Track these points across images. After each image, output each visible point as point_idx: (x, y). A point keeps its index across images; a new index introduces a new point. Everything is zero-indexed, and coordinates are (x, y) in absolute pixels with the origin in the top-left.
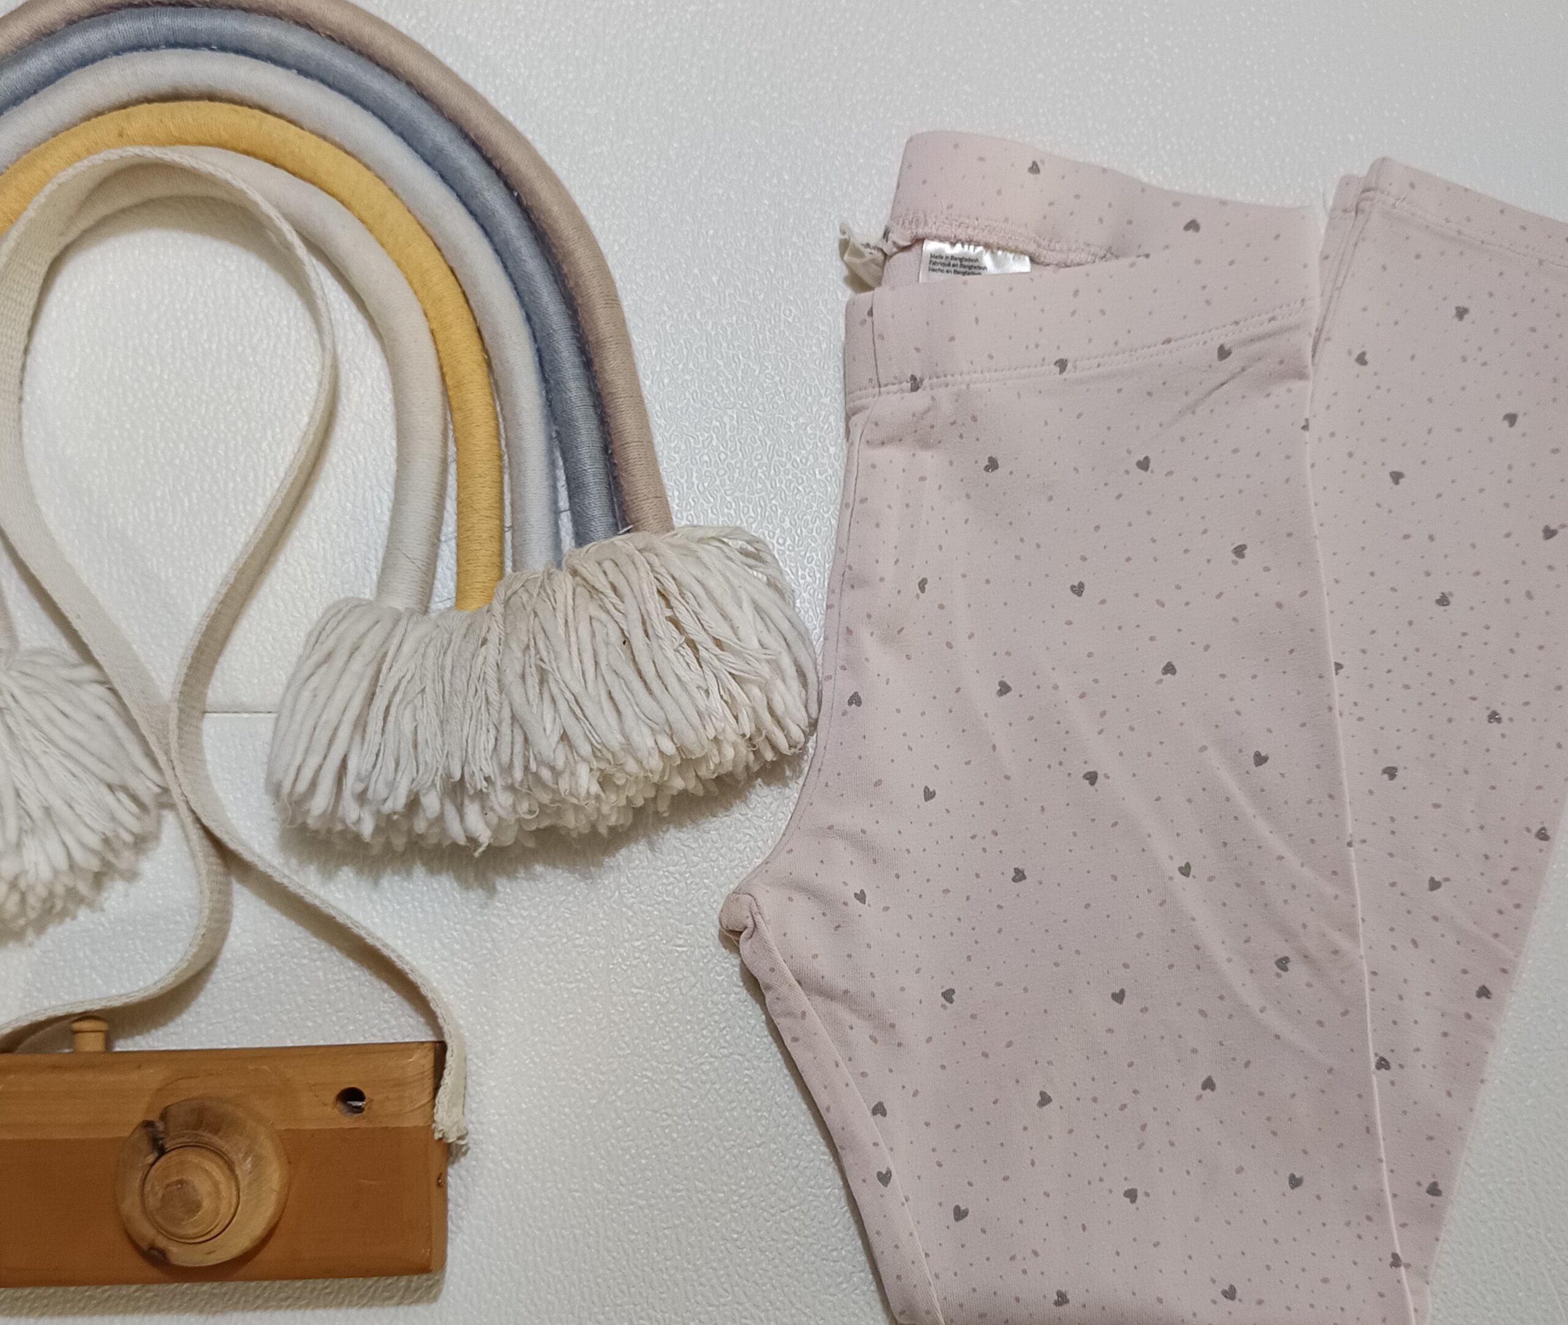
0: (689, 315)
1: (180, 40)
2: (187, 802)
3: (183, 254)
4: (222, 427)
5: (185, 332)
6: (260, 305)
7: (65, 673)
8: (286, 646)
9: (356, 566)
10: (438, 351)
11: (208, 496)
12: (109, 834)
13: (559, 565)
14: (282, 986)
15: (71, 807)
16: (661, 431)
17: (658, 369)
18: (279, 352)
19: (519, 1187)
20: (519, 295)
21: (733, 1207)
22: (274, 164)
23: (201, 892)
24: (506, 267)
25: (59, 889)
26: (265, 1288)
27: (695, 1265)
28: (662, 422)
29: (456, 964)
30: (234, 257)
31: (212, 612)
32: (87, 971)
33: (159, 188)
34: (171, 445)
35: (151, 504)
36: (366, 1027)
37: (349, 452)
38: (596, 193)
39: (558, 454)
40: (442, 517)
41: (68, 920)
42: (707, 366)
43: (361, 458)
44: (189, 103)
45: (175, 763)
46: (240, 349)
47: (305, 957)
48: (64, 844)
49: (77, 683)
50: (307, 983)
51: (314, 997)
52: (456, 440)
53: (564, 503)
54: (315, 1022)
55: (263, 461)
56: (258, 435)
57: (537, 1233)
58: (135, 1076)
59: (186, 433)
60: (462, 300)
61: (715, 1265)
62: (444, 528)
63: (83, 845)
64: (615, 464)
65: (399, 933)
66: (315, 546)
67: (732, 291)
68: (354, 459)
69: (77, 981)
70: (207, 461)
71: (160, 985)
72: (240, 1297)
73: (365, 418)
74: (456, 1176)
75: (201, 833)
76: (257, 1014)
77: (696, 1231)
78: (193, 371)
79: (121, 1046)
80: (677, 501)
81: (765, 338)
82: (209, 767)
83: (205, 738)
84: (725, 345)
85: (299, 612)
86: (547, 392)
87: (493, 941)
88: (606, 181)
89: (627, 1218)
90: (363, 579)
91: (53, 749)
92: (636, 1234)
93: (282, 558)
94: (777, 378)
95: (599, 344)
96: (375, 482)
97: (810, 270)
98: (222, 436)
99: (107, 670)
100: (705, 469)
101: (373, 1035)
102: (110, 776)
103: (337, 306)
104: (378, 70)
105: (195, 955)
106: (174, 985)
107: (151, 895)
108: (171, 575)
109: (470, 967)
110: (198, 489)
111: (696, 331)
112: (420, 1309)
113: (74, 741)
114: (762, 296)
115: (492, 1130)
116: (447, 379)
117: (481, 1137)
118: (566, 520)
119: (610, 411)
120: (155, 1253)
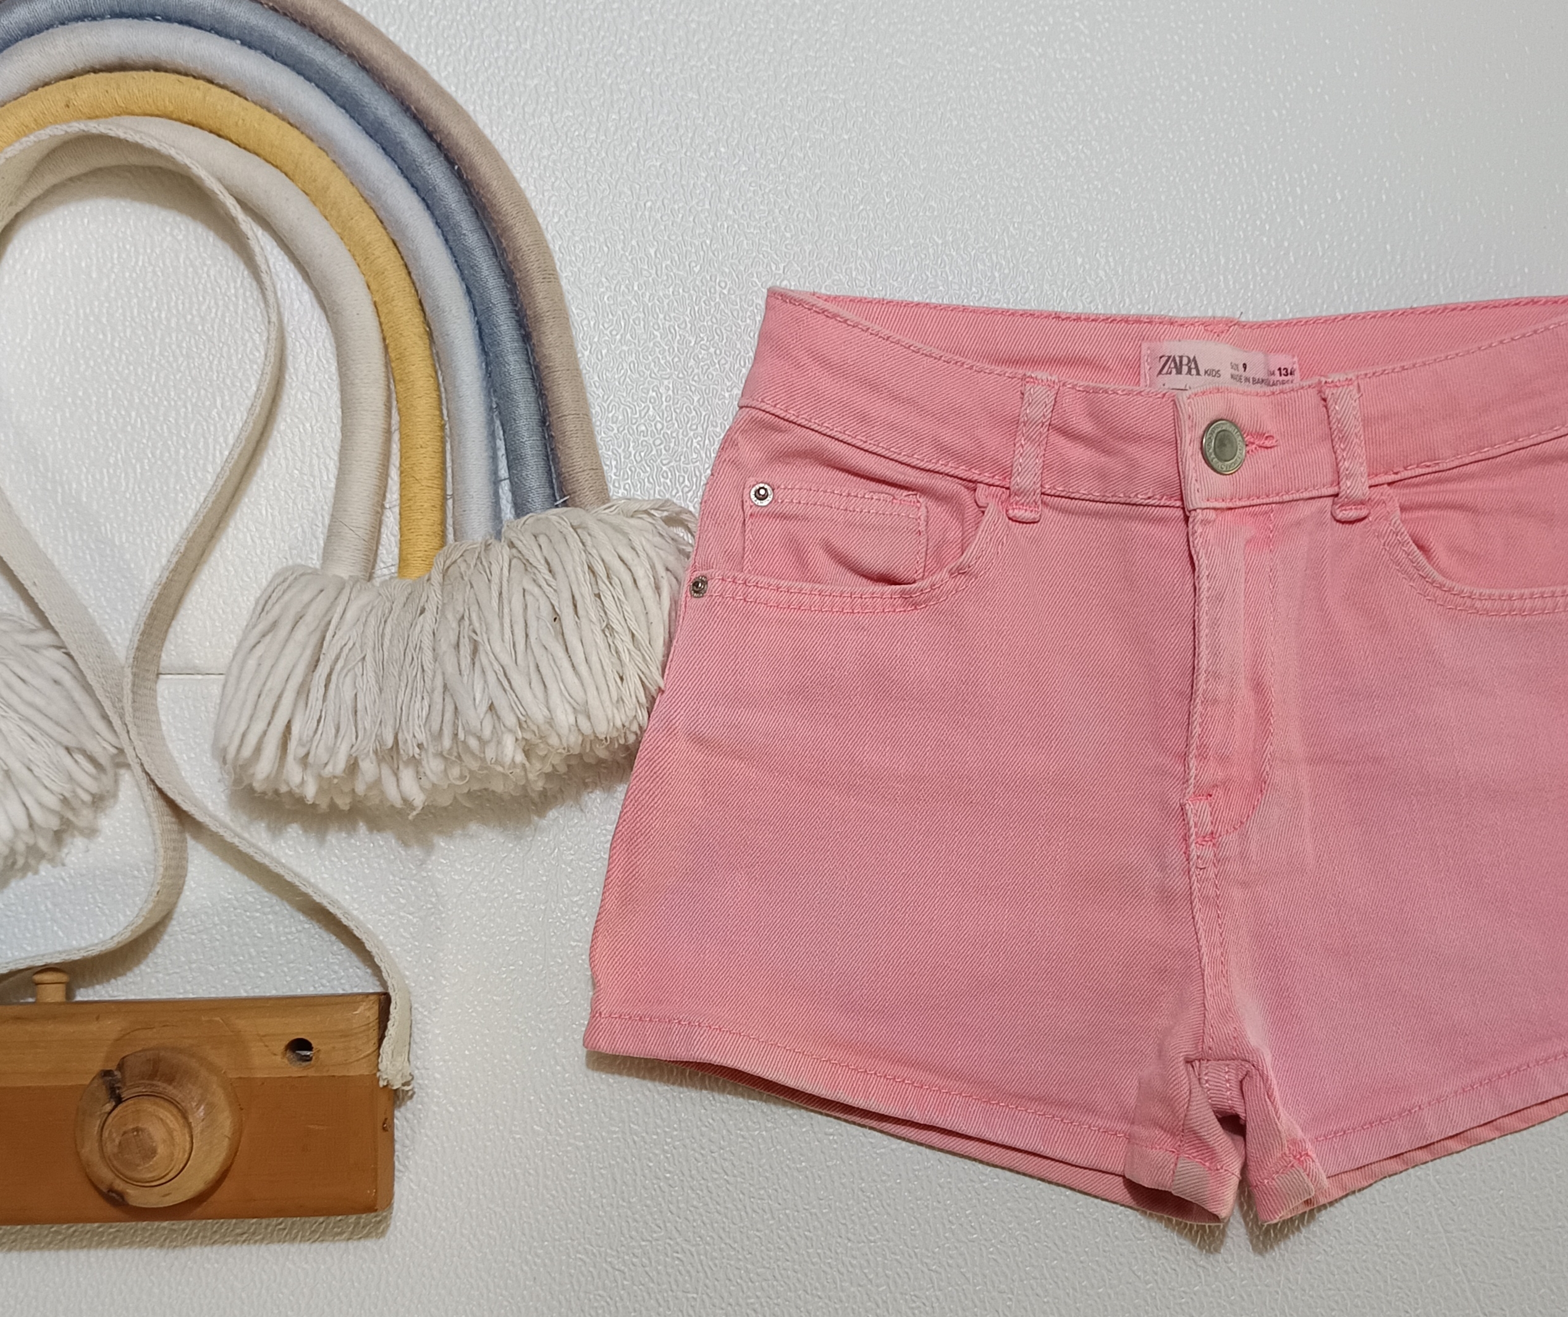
0: (627, 287)
1: (125, 9)
2: (142, 765)
3: (131, 222)
4: (172, 393)
5: (135, 300)
6: (209, 276)
7: (22, 638)
8: (237, 610)
9: (304, 532)
10: (381, 324)
11: (159, 462)
12: (67, 795)
13: (498, 535)
14: (236, 938)
15: (30, 770)
16: (599, 400)
17: (596, 340)
18: (227, 320)
19: (463, 1129)
20: (460, 268)
21: (666, 1147)
22: (219, 136)
23: (156, 851)
24: (446, 240)
25: (20, 847)
26: (222, 1224)
27: (630, 1202)
28: (600, 392)
29: (402, 918)
30: (182, 227)
31: (164, 580)
32: (49, 923)
33: (108, 159)
34: (123, 413)
35: (105, 471)
36: (316, 978)
37: (296, 420)
38: (536, 165)
39: (498, 423)
40: (386, 486)
41: (30, 874)
42: (645, 337)
43: (308, 425)
44: (134, 74)
45: (130, 727)
46: (189, 317)
47: (257, 911)
48: (24, 804)
49: (35, 649)
50: (259, 935)
51: (265, 949)
52: (399, 410)
53: (503, 472)
54: (267, 973)
55: (212, 428)
56: (208, 403)
57: (480, 1172)
58: (94, 1027)
59: (137, 400)
60: (403, 273)
61: (648, 1202)
62: (388, 495)
63: (41, 805)
64: (552, 436)
65: (347, 888)
66: (264, 512)
67: (669, 262)
68: (301, 427)
69: (39, 933)
70: (158, 428)
71: (116, 940)
72: (198, 1233)
73: (311, 387)
74: (402, 1119)
75: (156, 793)
76: (213, 966)
77: (631, 1172)
78: (143, 339)
79: (82, 995)
80: (614, 470)
81: (700, 309)
82: (164, 728)
83: (159, 699)
84: (661, 316)
85: (250, 578)
86: (487, 365)
87: (437, 895)
88: (545, 153)
89: (565, 1158)
90: (311, 544)
91: (12, 714)
92: (574, 1173)
93: (232, 524)
94: (712, 350)
95: (538, 319)
96: (321, 450)
97: (745, 242)
98: (173, 403)
99: (62, 636)
100: (642, 438)
101: (323, 985)
102: (67, 740)
103: (283, 276)
104: (321, 42)
105: (151, 911)
106: (131, 939)
107: (110, 851)
108: (124, 540)
109: (415, 920)
110: (150, 456)
111: (634, 303)
112: (369, 1243)
113: (31, 705)
114: (698, 267)
115: (437, 1076)
116: (390, 350)
117: (426, 1082)
118: (505, 488)
119: (547, 385)
120: (114, 1195)
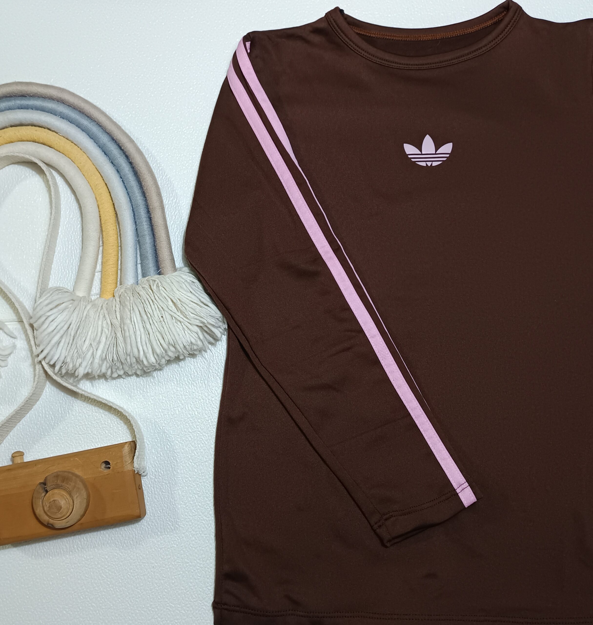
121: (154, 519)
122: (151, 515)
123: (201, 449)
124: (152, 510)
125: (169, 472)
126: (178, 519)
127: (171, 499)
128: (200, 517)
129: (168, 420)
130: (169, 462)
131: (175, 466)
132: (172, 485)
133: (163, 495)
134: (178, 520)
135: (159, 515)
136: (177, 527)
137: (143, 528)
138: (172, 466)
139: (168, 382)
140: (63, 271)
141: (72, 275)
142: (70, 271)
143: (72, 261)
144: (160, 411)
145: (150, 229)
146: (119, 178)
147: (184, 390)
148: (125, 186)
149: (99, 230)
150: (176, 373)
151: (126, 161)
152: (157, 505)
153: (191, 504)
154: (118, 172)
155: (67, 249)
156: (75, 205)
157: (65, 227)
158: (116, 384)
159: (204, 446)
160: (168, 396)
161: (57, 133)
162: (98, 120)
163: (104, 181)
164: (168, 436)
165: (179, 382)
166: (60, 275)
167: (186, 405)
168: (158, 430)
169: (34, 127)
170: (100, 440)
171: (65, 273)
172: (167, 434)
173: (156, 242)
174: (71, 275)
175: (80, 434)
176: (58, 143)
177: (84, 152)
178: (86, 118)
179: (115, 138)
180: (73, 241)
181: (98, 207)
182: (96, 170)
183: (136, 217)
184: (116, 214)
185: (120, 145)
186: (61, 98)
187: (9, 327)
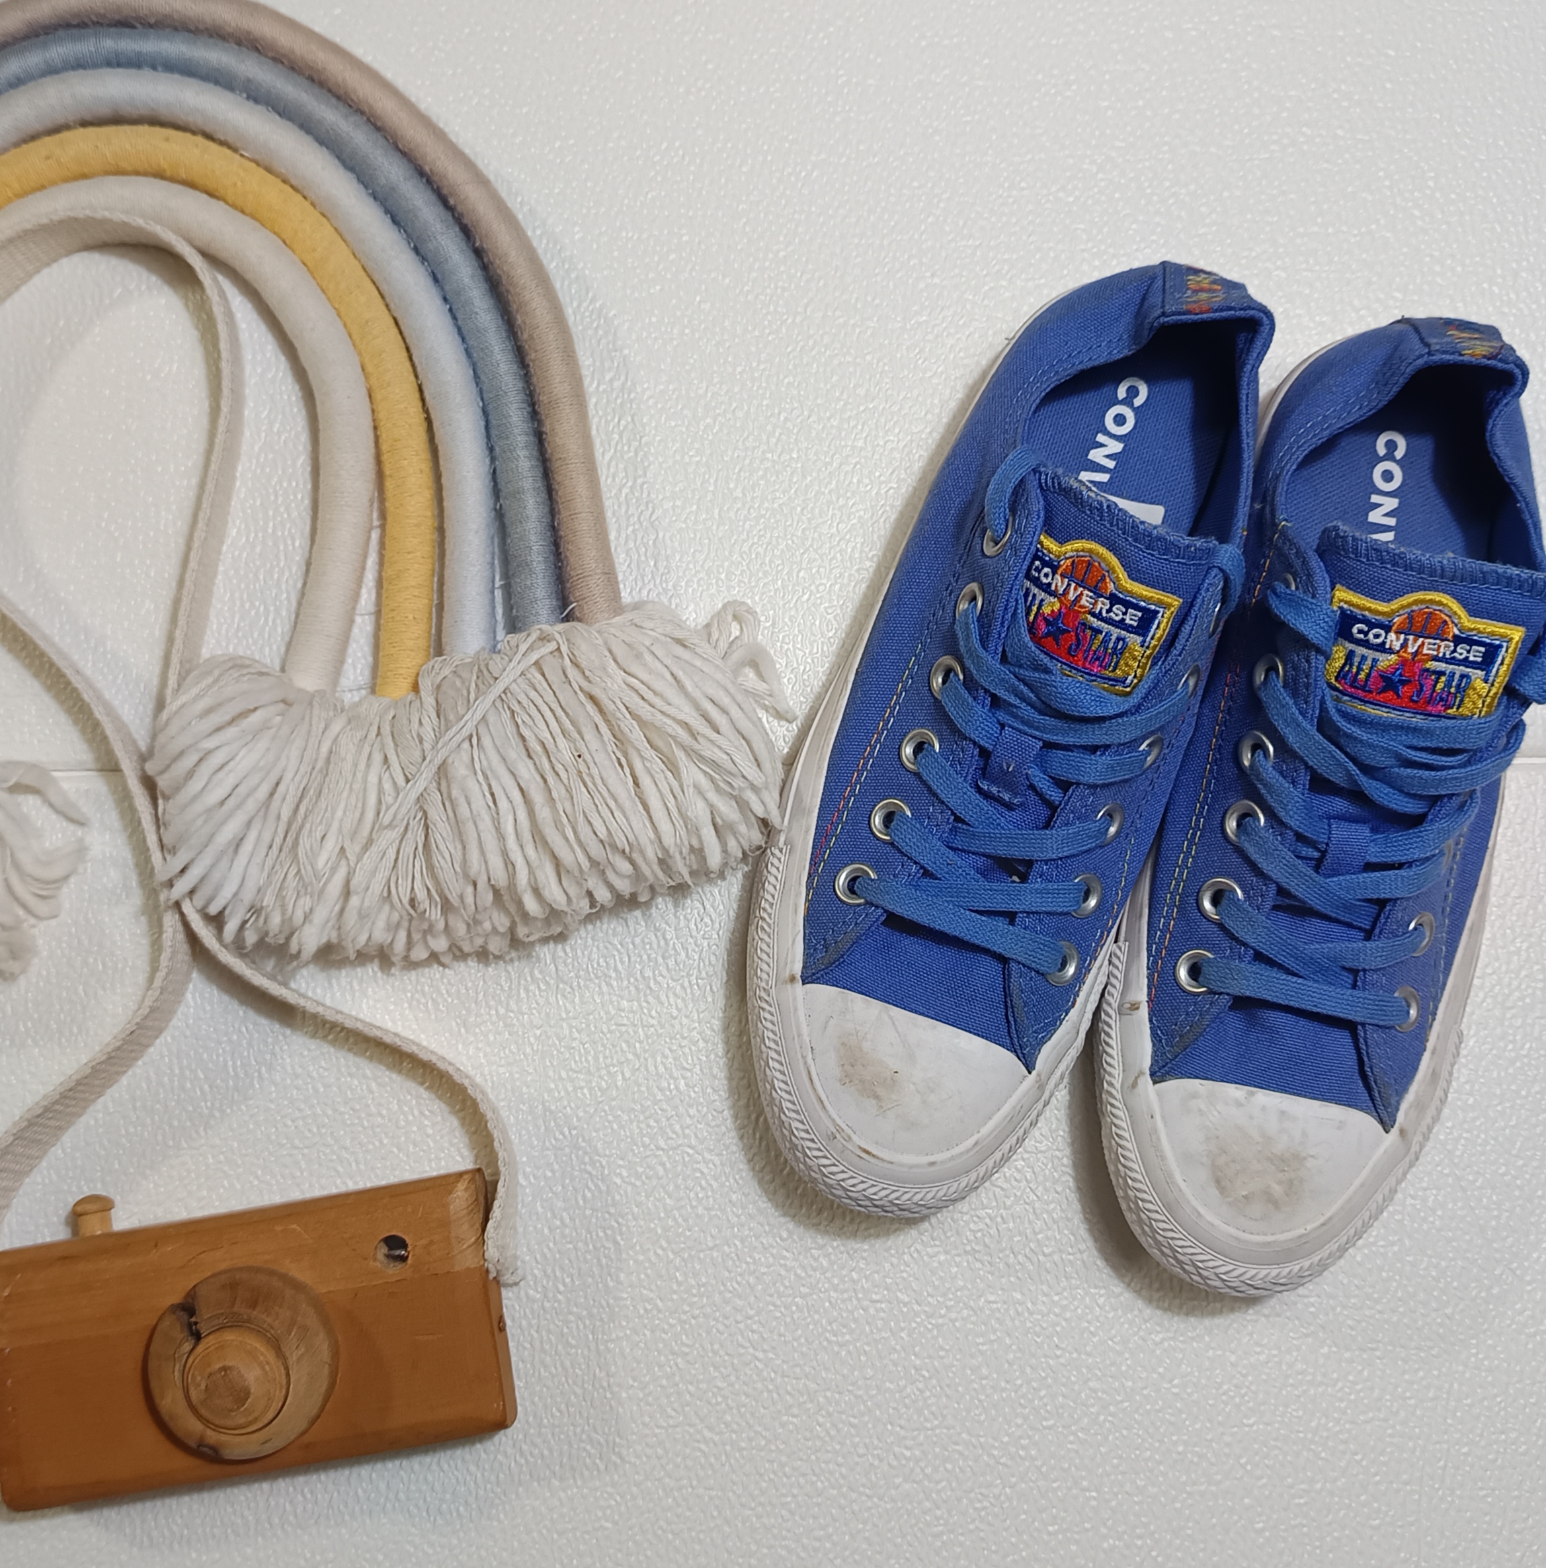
121: (540, 1434)
122: (527, 1422)
123: (696, 1207)
124: (533, 1403)
125: (590, 1280)
126: (619, 1436)
127: (597, 1371)
128: (692, 1430)
129: (589, 1105)
130: (591, 1247)
131: (611, 1260)
132: (598, 1323)
133: (569, 1354)
134: (617, 1440)
135: (556, 1422)
136: (615, 1464)
137: (501, 1464)
138: (599, 1260)
139: (590, 980)
140: (247, 606)
141: (278, 621)
142: (272, 608)
143: (276, 576)
144: (564, 1074)
145: (538, 473)
146: (438, 301)
147: (642, 1008)
148: (459, 329)
149: (371, 474)
150: (618, 950)
151: (463, 245)
152: (548, 1388)
153: (662, 1386)
154: (436, 280)
155: (260, 535)
156: (289, 390)
157: (254, 461)
158: (418, 981)
159: (708, 1197)
160: (588, 1026)
161: (235, 150)
162: (371, 107)
163: (389, 310)
164: (587, 1159)
165: (625, 983)
166: (236, 620)
167: (650, 1060)
168: (556, 1139)
169: (158, 130)
170: (362, 1167)
171: (253, 613)
172: (586, 1153)
173: (559, 513)
174: (274, 621)
175: (296, 1148)
176: (239, 184)
177: (324, 215)
178: (334, 100)
179: (427, 168)
180: (282, 509)
181: (370, 396)
182: (363, 273)
183: (494, 432)
184: (429, 421)
185: (445, 191)
186: (249, 33)
187: (65, 786)
